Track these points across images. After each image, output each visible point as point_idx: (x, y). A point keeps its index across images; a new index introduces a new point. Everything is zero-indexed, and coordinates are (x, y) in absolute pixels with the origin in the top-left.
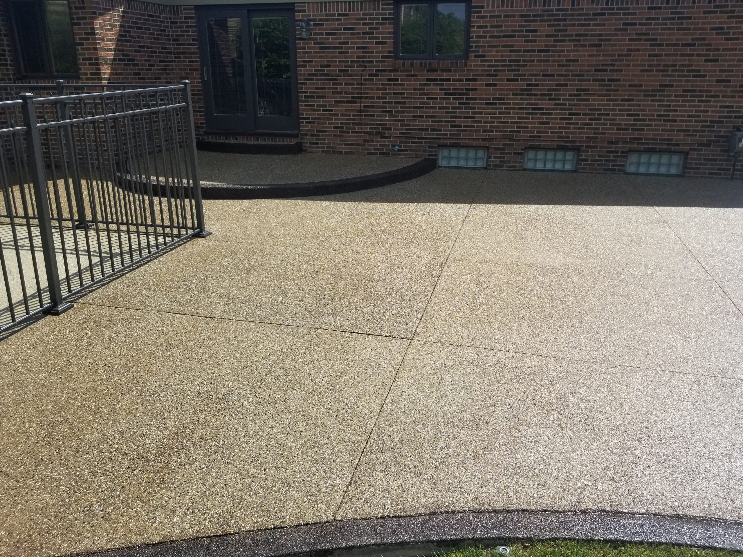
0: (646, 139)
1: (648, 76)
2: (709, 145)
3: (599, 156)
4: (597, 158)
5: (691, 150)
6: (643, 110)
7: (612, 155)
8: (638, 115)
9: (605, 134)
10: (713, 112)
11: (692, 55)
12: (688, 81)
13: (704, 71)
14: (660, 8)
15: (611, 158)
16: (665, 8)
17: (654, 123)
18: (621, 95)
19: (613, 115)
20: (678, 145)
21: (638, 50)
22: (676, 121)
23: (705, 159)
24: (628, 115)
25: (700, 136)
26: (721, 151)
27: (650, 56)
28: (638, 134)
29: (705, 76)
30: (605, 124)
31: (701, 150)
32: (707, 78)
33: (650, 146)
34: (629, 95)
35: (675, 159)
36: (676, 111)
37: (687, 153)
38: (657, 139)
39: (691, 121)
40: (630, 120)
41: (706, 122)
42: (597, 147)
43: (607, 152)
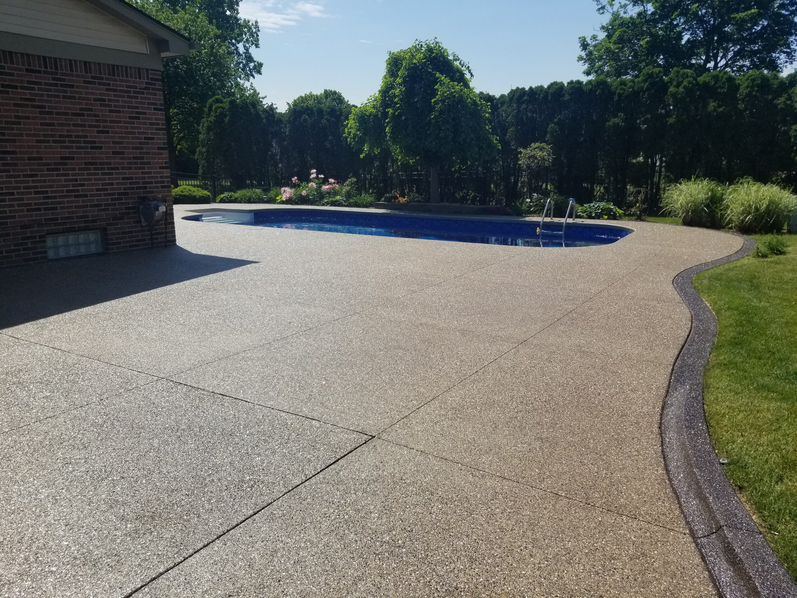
0: (62, 218)
1: (46, 147)
2: (122, 218)
3: (15, 245)
4: (13, 248)
5: (108, 225)
6: (51, 186)
7: (29, 241)
8: (47, 192)
9: (14, 217)
10: (117, 184)
11: (84, 126)
12: (86, 153)
13: (100, 142)
14: (39, 72)
15: (30, 245)
16: (45, 72)
17: (65, 200)
18: (22, 171)
19: (18, 193)
20: (95, 221)
21: (28, 118)
22: (86, 196)
23: (123, 233)
24: (36, 193)
25: (113, 210)
26: (135, 222)
27: (42, 124)
28: (53, 214)
29: (101, 148)
30: (12, 206)
31: (117, 224)
32: (103, 150)
33: (68, 226)
34: (31, 170)
35: (92, 236)
36: (83, 185)
37: (105, 229)
38: (73, 218)
39: (100, 195)
40: (39, 198)
41: (114, 194)
42: (8, 235)
43: (23, 239)
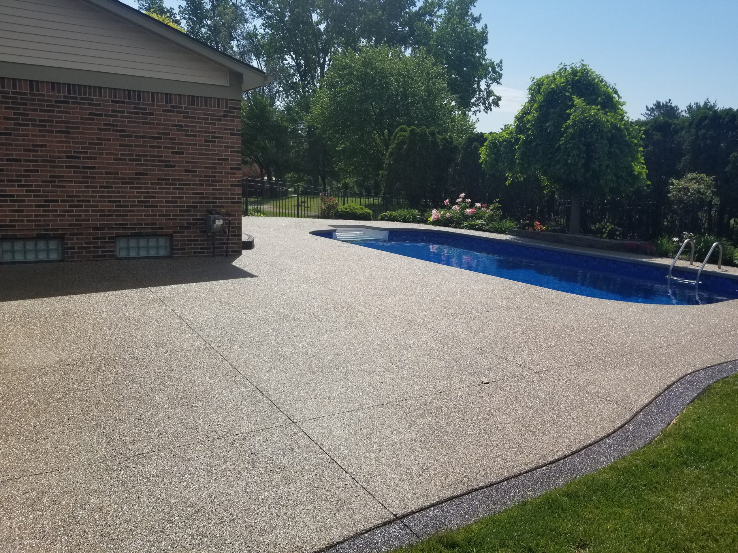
0: (131, 224)
1: (122, 164)
2: (189, 228)
3: (86, 243)
4: (84, 245)
5: (174, 232)
6: (124, 197)
7: (99, 241)
8: (120, 201)
9: (88, 220)
10: (187, 198)
11: (160, 147)
12: (160, 170)
13: (173, 162)
14: (124, 102)
15: (99, 244)
16: (128, 103)
17: (136, 209)
18: (99, 182)
19: (94, 201)
20: (162, 228)
21: (109, 140)
22: (156, 206)
23: (188, 241)
24: (109, 202)
25: (180, 220)
26: (201, 232)
27: (121, 145)
28: (123, 220)
29: (175, 166)
30: (87, 211)
31: (183, 232)
32: (176, 168)
33: (137, 231)
34: (107, 183)
35: (162, 242)
36: (154, 197)
37: (171, 236)
38: (142, 224)
39: (170, 207)
40: (113, 206)
41: (183, 206)
42: (82, 234)
43: (94, 238)
